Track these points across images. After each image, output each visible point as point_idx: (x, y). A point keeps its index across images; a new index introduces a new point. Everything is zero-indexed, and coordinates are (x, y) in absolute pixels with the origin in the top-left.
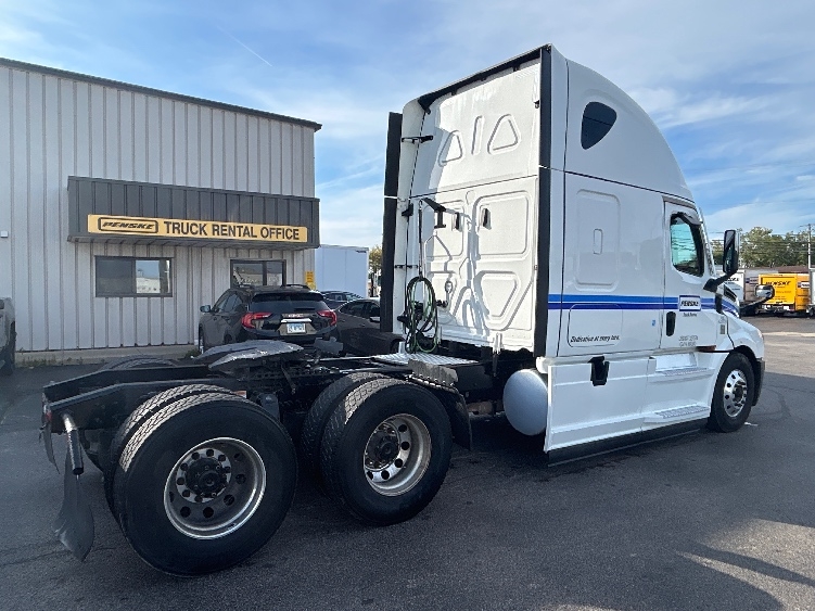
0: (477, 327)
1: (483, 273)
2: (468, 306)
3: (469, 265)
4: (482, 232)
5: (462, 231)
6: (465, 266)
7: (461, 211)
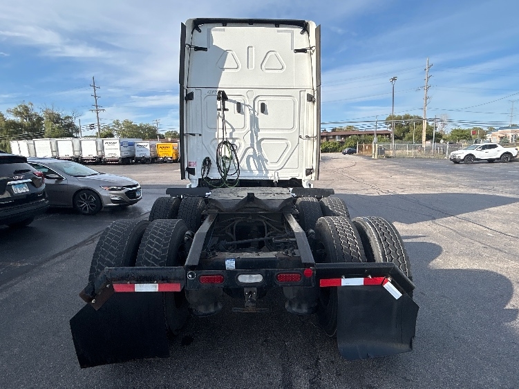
0: (259, 170)
1: (263, 139)
2: (251, 159)
3: (252, 135)
4: (261, 116)
5: (243, 113)
6: (248, 136)
7: (242, 102)
